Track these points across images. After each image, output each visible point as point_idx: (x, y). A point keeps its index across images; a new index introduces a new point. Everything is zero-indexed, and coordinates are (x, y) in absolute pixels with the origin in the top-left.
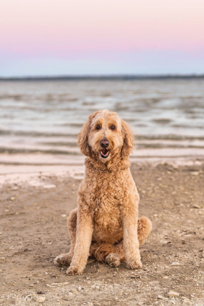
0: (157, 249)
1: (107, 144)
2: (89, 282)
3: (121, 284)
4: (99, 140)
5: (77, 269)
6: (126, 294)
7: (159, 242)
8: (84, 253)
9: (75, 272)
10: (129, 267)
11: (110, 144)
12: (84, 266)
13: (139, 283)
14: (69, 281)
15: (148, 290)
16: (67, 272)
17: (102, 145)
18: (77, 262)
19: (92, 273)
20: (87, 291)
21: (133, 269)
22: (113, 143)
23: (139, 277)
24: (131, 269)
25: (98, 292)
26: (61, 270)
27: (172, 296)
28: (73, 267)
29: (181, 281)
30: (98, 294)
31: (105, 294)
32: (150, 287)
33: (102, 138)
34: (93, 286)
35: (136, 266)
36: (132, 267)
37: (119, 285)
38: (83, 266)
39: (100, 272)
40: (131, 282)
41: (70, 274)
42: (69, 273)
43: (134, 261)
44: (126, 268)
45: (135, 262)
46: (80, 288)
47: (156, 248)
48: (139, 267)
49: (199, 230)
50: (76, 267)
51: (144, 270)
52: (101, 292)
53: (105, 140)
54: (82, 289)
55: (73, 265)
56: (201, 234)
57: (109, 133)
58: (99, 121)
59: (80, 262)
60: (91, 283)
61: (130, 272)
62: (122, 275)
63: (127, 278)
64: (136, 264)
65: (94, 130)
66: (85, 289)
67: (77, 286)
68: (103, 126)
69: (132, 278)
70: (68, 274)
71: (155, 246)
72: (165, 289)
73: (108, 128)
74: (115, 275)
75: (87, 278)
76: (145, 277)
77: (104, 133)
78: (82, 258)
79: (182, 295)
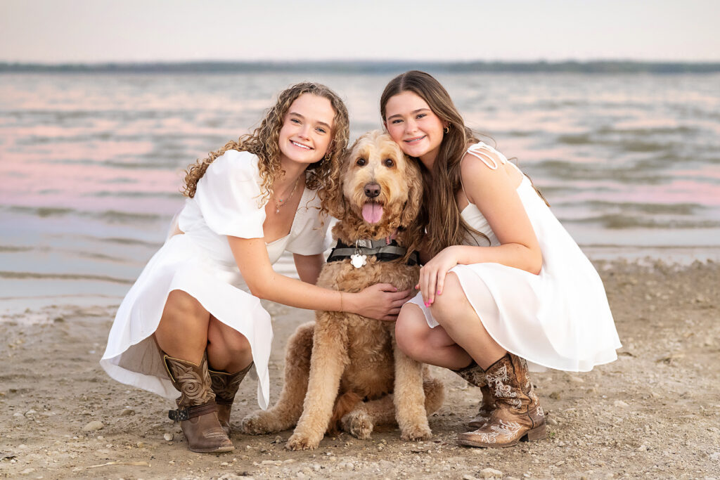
0: (459, 412)
1: (377, 191)
2: (333, 459)
3: (393, 462)
4: (362, 183)
5: (307, 439)
6: (405, 474)
7: (463, 400)
8: (322, 409)
9: (304, 444)
10: (406, 437)
11: (383, 192)
12: (320, 434)
13: (427, 459)
14: (294, 459)
15: (445, 468)
16: (288, 445)
17: (368, 192)
18: (307, 426)
19: (336, 446)
20: (330, 471)
21: (414, 440)
22: (388, 189)
23: (427, 452)
24: (411, 440)
25: (352, 472)
26: (275, 442)
27: (490, 475)
28: (299, 434)
29: (507, 457)
30: (352, 475)
31: (365, 475)
32: (448, 465)
33: (369, 180)
34: (343, 464)
35: (420, 434)
36: (412, 437)
37: (391, 463)
38: (318, 433)
39: (351, 445)
40: (412, 458)
41: (294, 449)
42: (292, 447)
43: (415, 425)
44: (400, 439)
45: (417, 427)
46: (317, 467)
47: (458, 410)
48: (425, 435)
49: (544, 381)
50: (305, 434)
51: (436, 442)
52: (357, 473)
53: (374, 183)
54: (322, 468)
55: (299, 432)
56: (546, 388)
57: (381, 172)
58: (364, 151)
59: (312, 425)
60: (337, 460)
61: (409, 444)
62: (394, 448)
63: (404, 453)
64: (418, 429)
65: (355, 166)
66: (326, 468)
67: (311, 465)
68: (371, 160)
69: (414, 452)
70: (290, 448)
71: (455, 407)
72: (476, 467)
73: (380, 163)
74: (380, 448)
75: (329, 454)
76: (438, 452)
77: (373, 172)
78: (317, 418)
79: (507, 475)
